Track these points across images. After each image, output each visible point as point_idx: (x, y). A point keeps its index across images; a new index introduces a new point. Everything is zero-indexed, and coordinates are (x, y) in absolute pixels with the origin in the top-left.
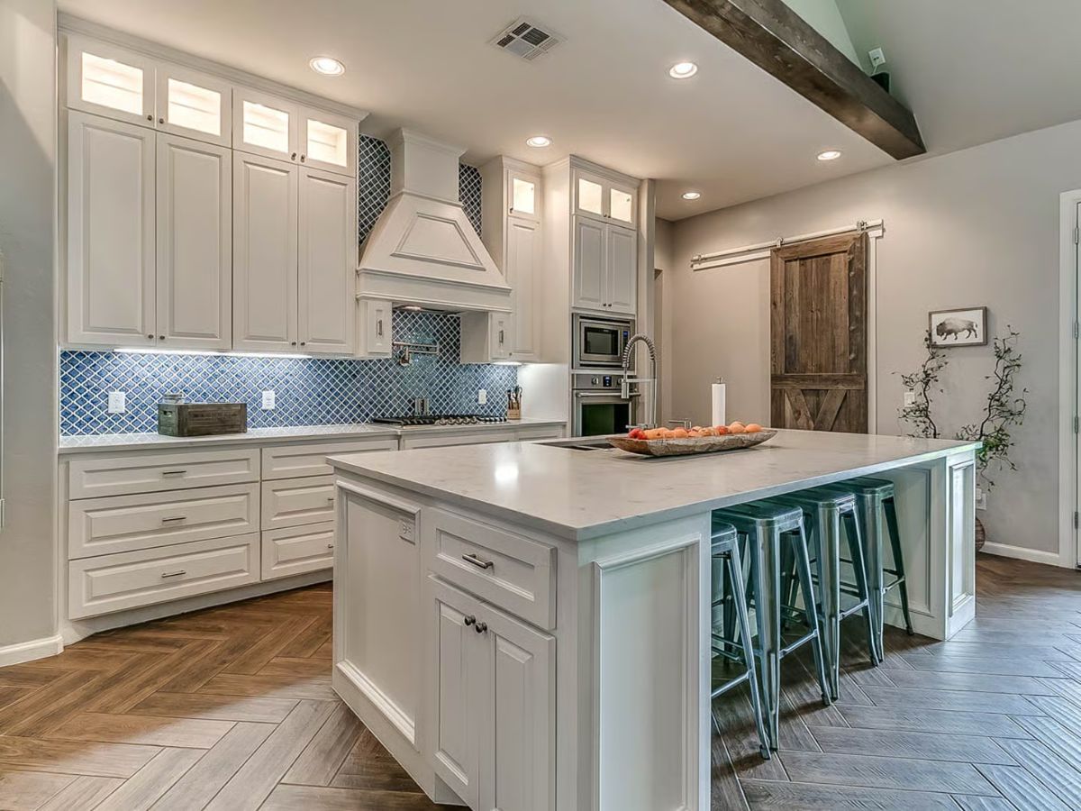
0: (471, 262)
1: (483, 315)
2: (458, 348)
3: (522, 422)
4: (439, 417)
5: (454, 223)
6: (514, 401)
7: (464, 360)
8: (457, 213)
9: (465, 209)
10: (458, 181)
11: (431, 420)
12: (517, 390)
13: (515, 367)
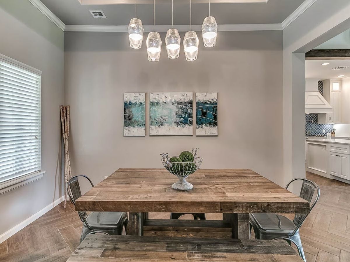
0: (322, 103)
1: (325, 114)
2: (317, 120)
3: (335, 137)
4: (316, 135)
5: (317, 96)
6: (333, 132)
7: (319, 123)
8: (318, 93)
9: (319, 92)
10: (318, 86)
11: (314, 136)
12: (334, 130)
13: (333, 124)
